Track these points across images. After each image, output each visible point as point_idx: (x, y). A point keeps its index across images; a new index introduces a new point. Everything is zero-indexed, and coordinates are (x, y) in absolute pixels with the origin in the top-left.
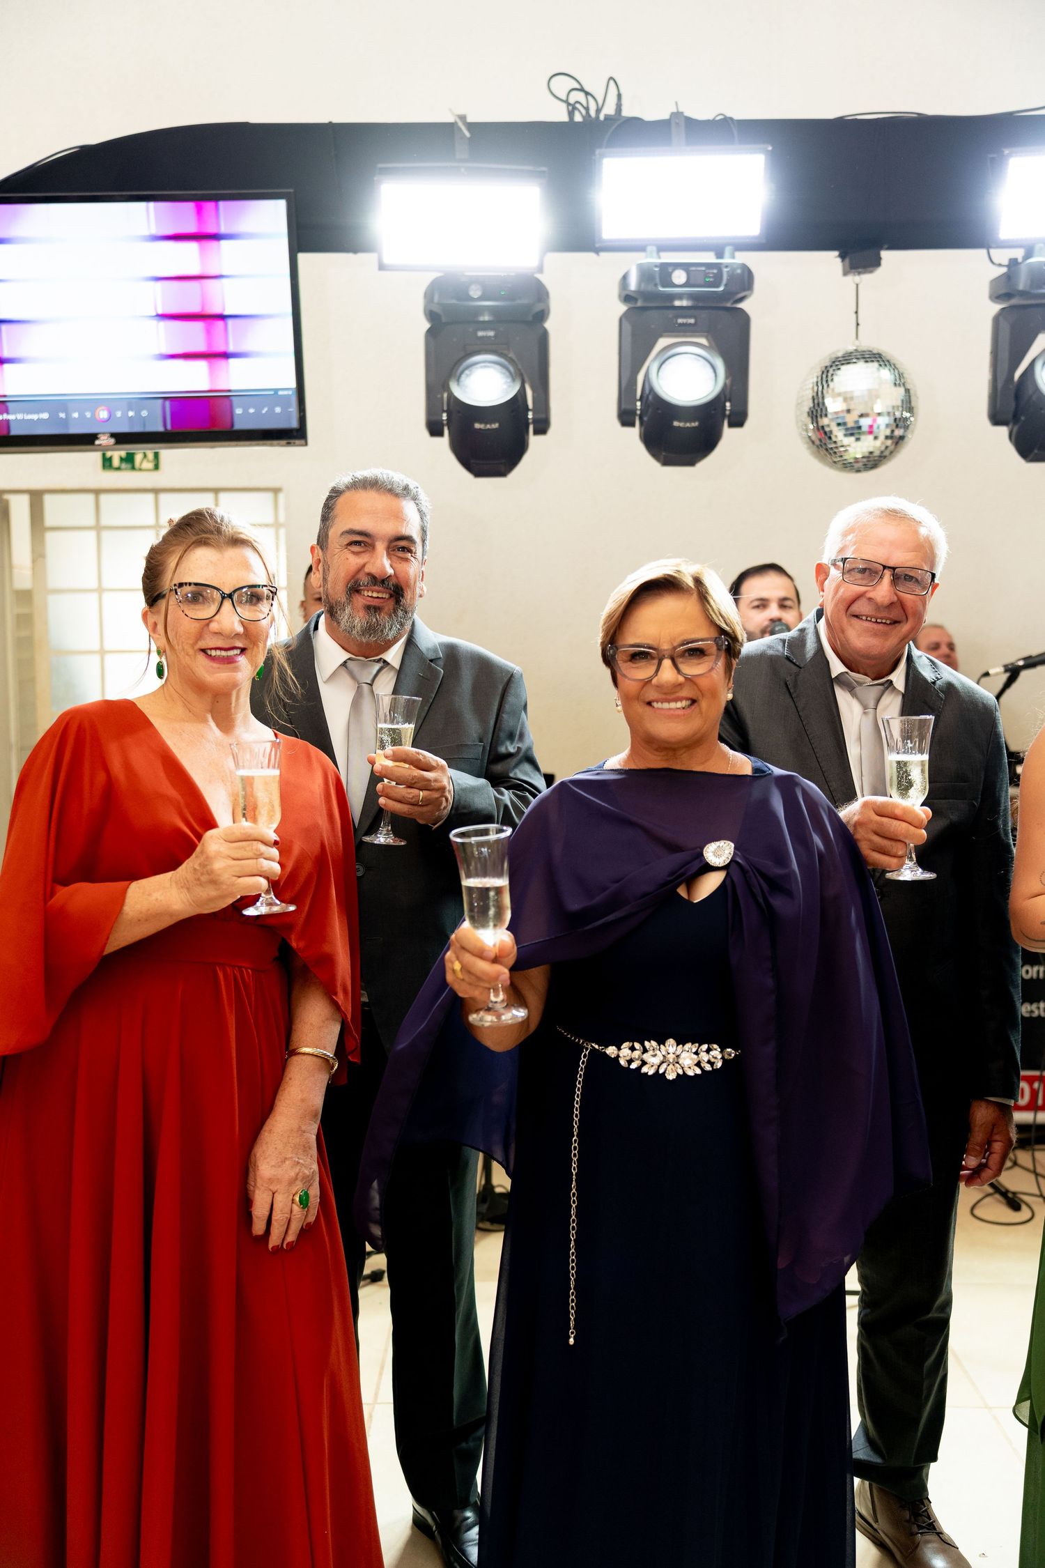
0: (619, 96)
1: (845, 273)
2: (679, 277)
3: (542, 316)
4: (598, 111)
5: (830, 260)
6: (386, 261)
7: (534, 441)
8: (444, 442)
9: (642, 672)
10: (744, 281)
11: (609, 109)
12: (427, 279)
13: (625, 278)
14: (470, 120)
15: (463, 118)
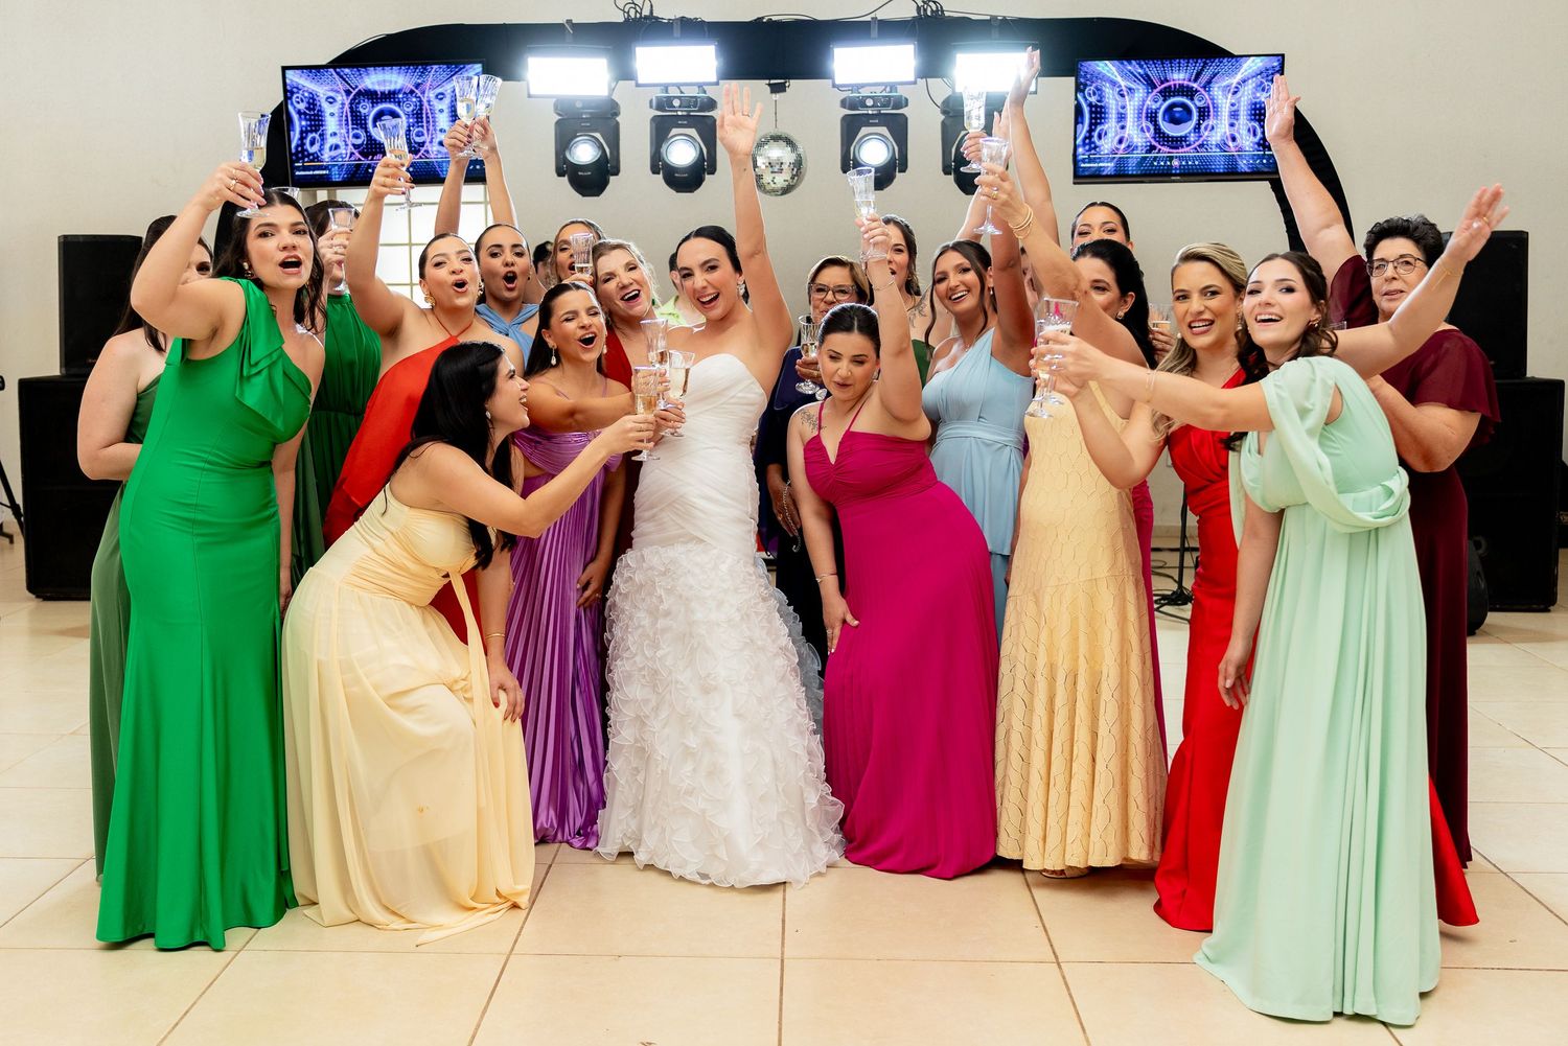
0: (652, 6)
1: (772, 92)
2: (676, 103)
3: (617, 114)
4: (641, 14)
5: (762, 85)
6: (532, 92)
7: (612, 178)
8: (566, 177)
9: (821, 296)
10: (711, 104)
11: (646, 12)
12: (554, 100)
13: (651, 101)
14: (574, 22)
15: (569, 21)
